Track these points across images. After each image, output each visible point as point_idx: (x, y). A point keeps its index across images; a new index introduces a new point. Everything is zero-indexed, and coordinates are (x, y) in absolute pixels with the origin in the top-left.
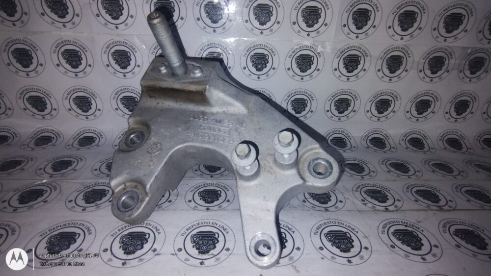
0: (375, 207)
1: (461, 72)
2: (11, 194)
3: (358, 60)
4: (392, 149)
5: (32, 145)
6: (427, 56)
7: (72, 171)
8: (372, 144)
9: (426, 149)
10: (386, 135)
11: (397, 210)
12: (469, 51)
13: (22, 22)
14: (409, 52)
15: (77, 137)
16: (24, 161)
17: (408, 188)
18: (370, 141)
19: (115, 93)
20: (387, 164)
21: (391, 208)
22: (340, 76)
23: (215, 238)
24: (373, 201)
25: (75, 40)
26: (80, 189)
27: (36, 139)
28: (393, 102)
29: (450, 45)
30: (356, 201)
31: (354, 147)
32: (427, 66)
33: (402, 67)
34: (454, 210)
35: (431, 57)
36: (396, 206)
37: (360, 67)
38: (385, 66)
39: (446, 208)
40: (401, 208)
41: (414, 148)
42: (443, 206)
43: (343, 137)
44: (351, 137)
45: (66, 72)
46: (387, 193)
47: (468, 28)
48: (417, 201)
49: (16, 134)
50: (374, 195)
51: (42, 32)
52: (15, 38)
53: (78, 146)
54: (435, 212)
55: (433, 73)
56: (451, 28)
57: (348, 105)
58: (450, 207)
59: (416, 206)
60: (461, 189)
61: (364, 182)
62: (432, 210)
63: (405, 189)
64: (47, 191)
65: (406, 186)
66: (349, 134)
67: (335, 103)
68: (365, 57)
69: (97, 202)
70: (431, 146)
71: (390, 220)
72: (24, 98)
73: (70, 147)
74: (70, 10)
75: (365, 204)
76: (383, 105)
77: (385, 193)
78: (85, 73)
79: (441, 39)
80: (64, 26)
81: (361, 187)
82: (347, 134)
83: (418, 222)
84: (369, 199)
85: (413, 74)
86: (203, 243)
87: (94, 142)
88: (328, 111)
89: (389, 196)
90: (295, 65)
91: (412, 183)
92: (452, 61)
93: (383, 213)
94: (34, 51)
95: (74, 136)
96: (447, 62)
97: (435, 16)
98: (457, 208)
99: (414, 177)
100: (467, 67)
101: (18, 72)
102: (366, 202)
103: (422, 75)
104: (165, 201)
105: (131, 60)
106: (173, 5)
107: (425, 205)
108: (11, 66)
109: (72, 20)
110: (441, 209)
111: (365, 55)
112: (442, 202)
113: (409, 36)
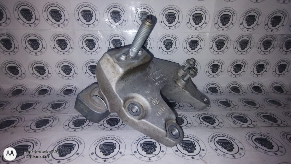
0: (242, 126)
1: (281, 48)
2: (31, 122)
3: (224, 43)
4: (244, 93)
5: (36, 94)
6: (262, 40)
7: (63, 109)
8: (232, 90)
9: (263, 93)
10: (240, 85)
11: (254, 127)
12: (285, 36)
13: (35, 24)
14: (252, 38)
15: (62, 89)
16: (34, 104)
17: (258, 114)
18: (231, 88)
19: (85, 63)
20: (243, 101)
21: (251, 126)
22: (213, 52)
23: (154, 145)
24: (239, 122)
25: (64, 34)
26: (70, 119)
27: (39, 91)
28: (244, 66)
29: (274, 33)
30: (230, 122)
31: (222, 93)
32: (262, 45)
33: (248, 46)
34: (287, 126)
35: (264, 40)
36: (253, 125)
37: (225, 46)
38: (239, 46)
39: (282, 125)
40: (256, 126)
41: (256, 92)
42: (280, 124)
43: (216, 87)
44: (220, 86)
45: (58, 52)
46: (247, 118)
47: (284, 24)
48: (264, 121)
49: (26, 89)
50: (239, 119)
51: (46, 30)
52: (30, 33)
53: (63, 95)
54: (277, 128)
55: (266, 49)
56: (275, 24)
57: (218, 68)
58: (284, 124)
59: (264, 125)
60: (288, 114)
61: (232, 112)
62: (274, 126)
63: (256, 115)
64: (51, 120)
65: (257, 113)
66: (219, 85)
67: (211, 67)
68: (228, 41)
69: (81, 126)
70: (266, 91)
71: (252, 133)
72: (33, 67)
73: (59, 95)
74: (63, 17)
75: (236, 124)
76: (238, 68)
77: (245, 118)
78: (69, 52)
79: (270, 30)
80: (59, 26)
81: (231, 115)
82: (218, 85)
83: (268, 133)
84: (237, 121)
85: (254, 50)
86: (148, 148)
87: (73, 92)
88: (207, 72)
89: (248, 119)
90: (188, 46)
91: (259, 111)
92: (276, 43)
93: (247, 129)
94: (41, 41)
95: (60, 89)
96: (273, 43)
97: (266, 18)
98: (288, 125)
99: (259, 108)
100: (284, 45)
101: (31, 53)
102: (236, 123)
103: (259, 50)
104: (120, 124)
105: (95, 44)
106: (120, 14)
107: (270, 124)
108: (27, 49)
109: (63, 22)
110: (279, 126)
111: (228, 39)
112: (279, 122)
113: (252, 29)
